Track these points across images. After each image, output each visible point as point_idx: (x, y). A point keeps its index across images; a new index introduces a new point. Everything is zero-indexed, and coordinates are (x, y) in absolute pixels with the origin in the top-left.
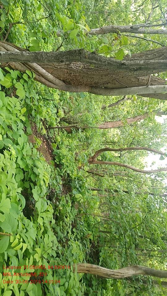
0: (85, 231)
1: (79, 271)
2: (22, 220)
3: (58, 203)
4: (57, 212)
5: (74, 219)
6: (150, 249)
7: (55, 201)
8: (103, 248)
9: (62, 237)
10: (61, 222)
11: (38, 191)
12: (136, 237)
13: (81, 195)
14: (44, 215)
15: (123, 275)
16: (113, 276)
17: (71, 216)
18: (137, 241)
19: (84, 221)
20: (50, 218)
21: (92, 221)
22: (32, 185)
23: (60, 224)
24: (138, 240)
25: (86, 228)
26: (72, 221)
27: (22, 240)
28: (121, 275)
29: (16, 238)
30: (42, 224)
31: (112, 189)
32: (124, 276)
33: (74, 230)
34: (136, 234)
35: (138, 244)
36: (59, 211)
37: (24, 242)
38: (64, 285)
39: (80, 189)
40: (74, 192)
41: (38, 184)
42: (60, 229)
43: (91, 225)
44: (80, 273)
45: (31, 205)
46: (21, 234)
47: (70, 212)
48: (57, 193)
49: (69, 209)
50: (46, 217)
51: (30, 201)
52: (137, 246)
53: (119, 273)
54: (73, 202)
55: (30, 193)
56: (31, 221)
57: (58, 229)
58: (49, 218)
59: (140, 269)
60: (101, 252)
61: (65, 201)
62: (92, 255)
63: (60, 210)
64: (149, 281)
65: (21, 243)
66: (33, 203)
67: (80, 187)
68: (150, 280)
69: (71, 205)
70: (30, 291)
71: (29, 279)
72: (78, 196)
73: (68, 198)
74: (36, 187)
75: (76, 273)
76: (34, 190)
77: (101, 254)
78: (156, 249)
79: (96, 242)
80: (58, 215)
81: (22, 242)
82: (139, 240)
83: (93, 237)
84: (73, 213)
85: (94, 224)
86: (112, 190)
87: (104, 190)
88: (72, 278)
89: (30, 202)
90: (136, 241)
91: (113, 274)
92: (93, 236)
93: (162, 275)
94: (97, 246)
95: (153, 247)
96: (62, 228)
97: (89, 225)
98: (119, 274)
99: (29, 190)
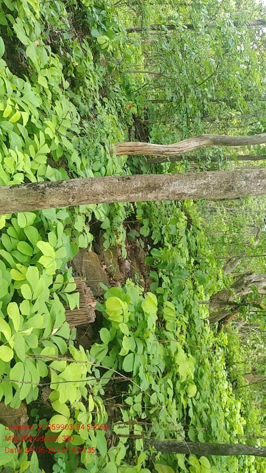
0: (123, 101)
1: (119, 154)
2: (11, 80)
3: (68, 55)
4: (70, 71)
5: (103, 82)
6: (225, 116)
7: (64, 53)
8: (154, 125)
9: (87, 110)
10: (81, 88)
11: (24, 28)
12: (205, 101)
13: (108, 39)
14: (47, 73)
15: (181, 149)
16: (168, 153)
17: (97, 76)
18: (206, 107)
19: (120, 87)
20: (59, 78)
21: (133, 85)
22: (10, 16)
23: (81, 92)
24: (208, 106)
25: (124, 97)
26: (99, 86)
27: (17, 107)
28: (179, 150)
29: (6, 104)
30: (46, 87)
31: (164, 24)
32: (183, 151)
33: (105, 100)
34: (205, 96)
35: (207, 111)
36: (73, 69)
37: (22, 109)
38: (99, 171)
39: (103, 27)
40: (94, 32)
41: (21, 14)
42: (82, 99)
43: (132, 91)
44: (122, 155)
45: (22, 61)
46: (13, 99)
47: (93, 70)
48: (65, 38)
49: (90, 65)
50: (52, 75)
51: (19, 53)
52: (205, 115)
53: (176, 147)
54: (96, 53)
55: (12, 35)
56: (26, 81)
57: (78, 99)
58: (57, 78)
59: (206, 138)
60: (151, 130)
61: (81, 52)
62: (138, 136)
63: (75, 68)
64: (220, 156)
65: (17, 111)
66: (24, 58)
67: (104, 22)
68: (222, 156)
69: (92, 58)
70: (51, 176)
71: (46, 163)
72: (102, 39)
73: (86, 45)
74: (18, 19)
75: (114, 155)
76: (16, 26)
77: (151, 133)
78: (234, 115)
79: (143, 117)
80: (73, 75)
81: (19, 110)
82: (209, 104)
83: (138, 110)
84: (98, 72)
85: (136, 89)
86: (163, 26)
87: (149, 27)
88: (110, 162)
89: (19, 56)
90: (204, 107)
91: (167, 150)
92: (138, 108)
93: (236, 142)
94: (144, 123)
95: (231, 113)
96: (84, 97)
97: (129, 93)
98: (176, 150)
99: (8, 29)
